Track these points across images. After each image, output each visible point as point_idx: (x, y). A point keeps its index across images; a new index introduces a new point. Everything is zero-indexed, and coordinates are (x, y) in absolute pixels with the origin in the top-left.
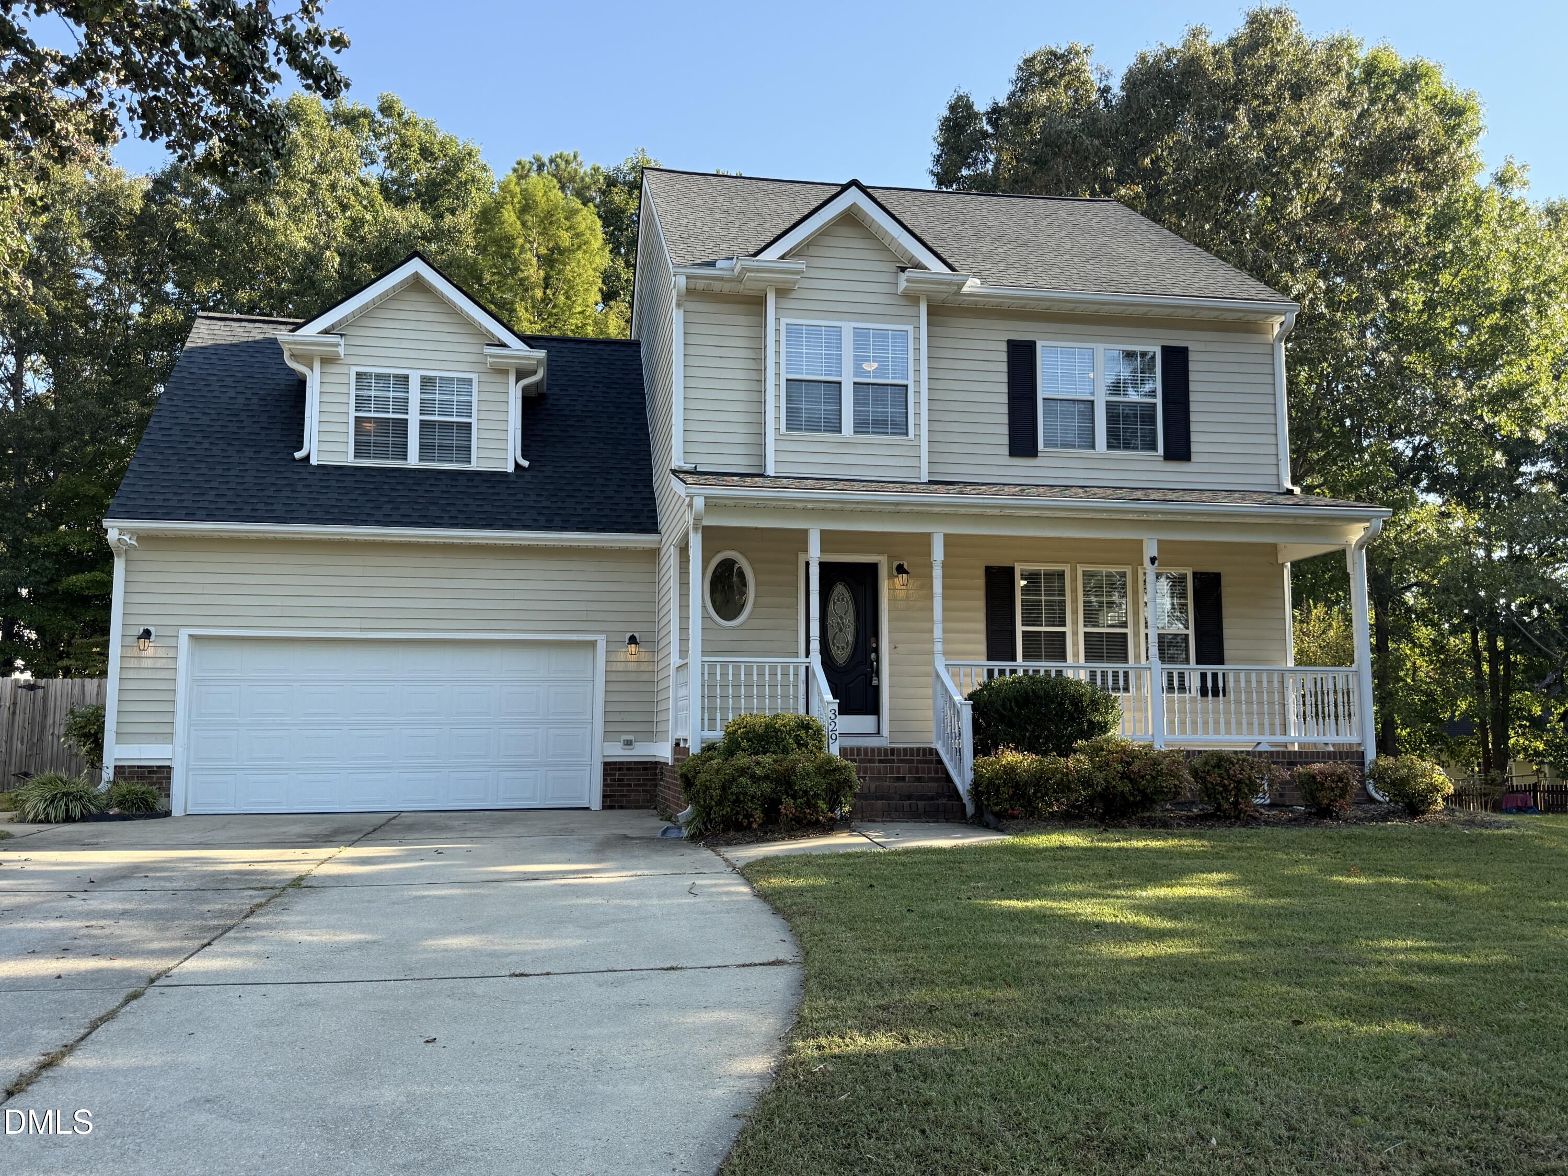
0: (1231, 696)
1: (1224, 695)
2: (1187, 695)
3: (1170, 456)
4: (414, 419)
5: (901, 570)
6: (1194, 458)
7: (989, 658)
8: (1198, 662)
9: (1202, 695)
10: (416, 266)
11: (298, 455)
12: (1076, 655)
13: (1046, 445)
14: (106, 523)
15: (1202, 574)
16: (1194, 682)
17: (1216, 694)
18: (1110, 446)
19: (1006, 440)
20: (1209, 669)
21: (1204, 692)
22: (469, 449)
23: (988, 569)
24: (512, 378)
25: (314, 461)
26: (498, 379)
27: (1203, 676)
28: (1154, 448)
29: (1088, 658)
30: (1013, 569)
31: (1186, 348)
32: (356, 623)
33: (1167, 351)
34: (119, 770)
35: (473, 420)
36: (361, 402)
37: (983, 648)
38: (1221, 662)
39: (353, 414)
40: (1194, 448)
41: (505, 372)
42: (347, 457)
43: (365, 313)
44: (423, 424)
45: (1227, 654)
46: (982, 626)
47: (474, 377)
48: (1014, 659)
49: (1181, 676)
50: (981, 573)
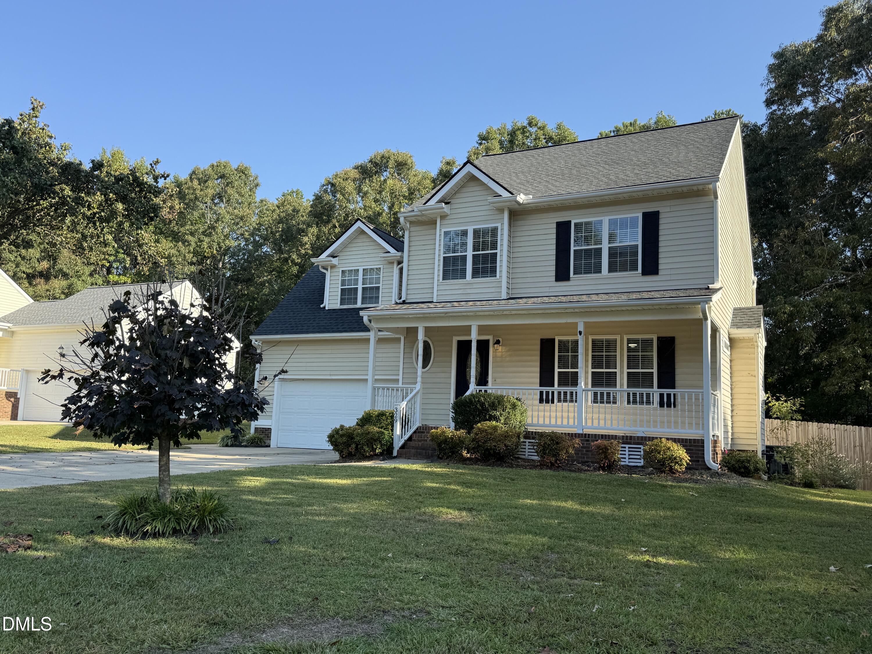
0: (679, 407)
1: (675, 406)
2: (651, 406)
3: (645, 273)
4: (360, 287)
5: (498, 342)
6: (660, 272)
7: (541, 385)
8: (659, 387)
9: (660, 406)
10: (359, 224)
11: (322, 306)
12: (586, 384)
13: (574, 274)
14: (251, 337)
15: (662, 338)
16: (656, 399)
17: (669, 406)
18: (610, 271)
19: (554, 273)
20: (665, 391)
21: (661, 405)
22: (378, 297)
23: (542, 340)
24: (395, 265)
25: (327, 308)
26: (390, 266)
27: (661, 396)
28: (637, 270)
29: (593, 385)
30: (554, 339)
31: (658, 212)
32: (328, 373)
33: (646, 215)
34: (256, 429)
35: (380, 285)
36: (343, 283)
37: (538, 380)
38: (674, 388)
39: (340, 287)
40: (661, 267)
41: (392, 263)
42: (337, 306)
43: (345, 246)
44: (364, 289)
45: (678, 383)
46: (538, 369)
47: (381, 266)
48: (553, 386)
49: (648, 395)
50: (539, 342)
